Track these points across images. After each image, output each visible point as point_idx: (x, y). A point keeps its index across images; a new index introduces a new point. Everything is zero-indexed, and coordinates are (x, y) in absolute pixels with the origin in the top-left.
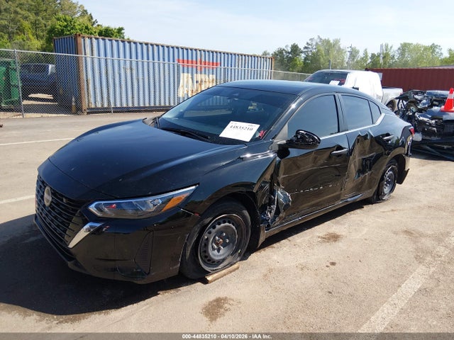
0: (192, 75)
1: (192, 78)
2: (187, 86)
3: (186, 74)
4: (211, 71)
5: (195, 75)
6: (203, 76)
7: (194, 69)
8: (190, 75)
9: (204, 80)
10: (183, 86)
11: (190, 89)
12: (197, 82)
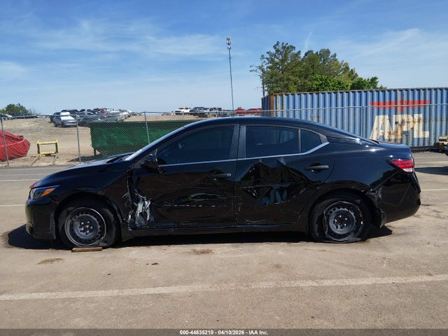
0: (390, 116)
1: (390, 120)
2: (383, 128)
3: (381, 117)
4: (416, 110)
5: (394, 116)
6: (405, 117)
7: (393, 110)
8: (387, 117)
9: (406, 120)
10: (377, 129)
11: (387, 131)
12: (396, 123)
